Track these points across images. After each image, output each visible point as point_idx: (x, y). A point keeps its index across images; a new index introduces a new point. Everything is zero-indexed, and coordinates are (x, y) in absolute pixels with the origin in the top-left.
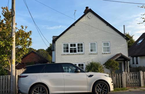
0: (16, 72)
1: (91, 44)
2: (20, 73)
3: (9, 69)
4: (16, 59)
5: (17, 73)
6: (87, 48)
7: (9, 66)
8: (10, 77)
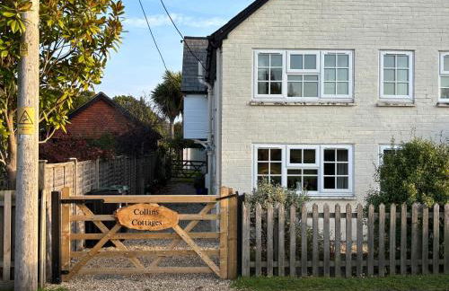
0: (41, 173)
1: (390, 58)
2: (59, 179)
3: (8, 160)
4: (42, 109)
5: (46, 179)
6: (369, 74)
7: (9, 140)
8: (13, 199)
